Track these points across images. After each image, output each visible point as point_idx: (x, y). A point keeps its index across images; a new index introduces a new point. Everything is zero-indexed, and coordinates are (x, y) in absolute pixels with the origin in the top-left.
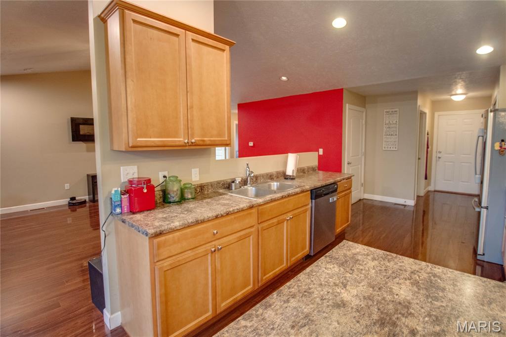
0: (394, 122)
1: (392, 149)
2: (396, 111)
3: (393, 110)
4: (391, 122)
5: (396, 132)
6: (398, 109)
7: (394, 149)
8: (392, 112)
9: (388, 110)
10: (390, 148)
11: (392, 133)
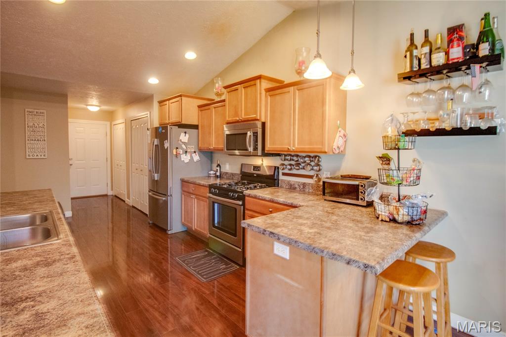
0: (41, 125)
1: (39, 157)
2: (42, 113)
3: (39, 111)
4: (36, 125)
5: (44, 137)
6: (45, 111)
7: (43, 157)
8: (37, 112)
9: (31, 110)
10: (37, 155)
11: (39, 138)
